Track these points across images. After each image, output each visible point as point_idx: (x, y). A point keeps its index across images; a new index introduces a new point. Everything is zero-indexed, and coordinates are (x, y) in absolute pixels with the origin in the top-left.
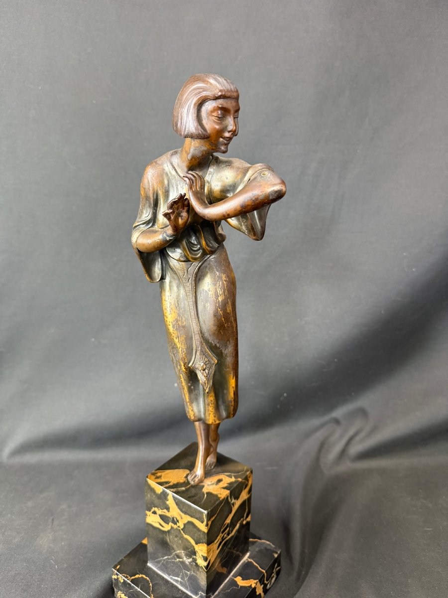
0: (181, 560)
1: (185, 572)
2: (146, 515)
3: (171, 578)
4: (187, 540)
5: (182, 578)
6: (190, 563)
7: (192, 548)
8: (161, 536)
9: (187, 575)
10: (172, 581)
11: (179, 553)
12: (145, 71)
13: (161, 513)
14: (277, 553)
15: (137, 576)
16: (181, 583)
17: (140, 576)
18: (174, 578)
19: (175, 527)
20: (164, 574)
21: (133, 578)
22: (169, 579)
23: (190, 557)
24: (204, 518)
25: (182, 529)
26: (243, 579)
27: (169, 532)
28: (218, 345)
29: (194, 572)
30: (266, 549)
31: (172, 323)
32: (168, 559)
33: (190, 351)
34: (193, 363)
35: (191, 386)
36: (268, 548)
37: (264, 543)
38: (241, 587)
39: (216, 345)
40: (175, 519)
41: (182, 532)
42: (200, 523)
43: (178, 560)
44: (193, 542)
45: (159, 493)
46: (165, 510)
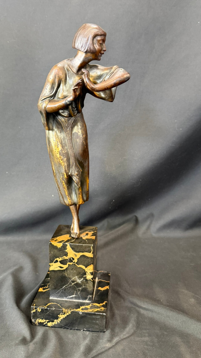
0: (75, 283)
1: (78, 289)
2: (50, 266)
3: (68, 298)
4: (80, 268)
5: (76, 294)
6: (81, 282)
7: (83, 271)
8: (61, 274)
9: (79, 290)
10: (68, 300)
11: (74, 279)
12: (36, 25)
13: (60, 260)
14: (110, 274)
15: (48, 304)
16: (76, 298)
17: (50, 304)
18: (70, 297)
19: (71, 263)
20: (63, 298)
21: (47, 306)
22: (66, 300)
23: (82, 277)
24: (91, 249)
25: (76, 263)
26: (102, 287)
27: (67, 269)
28: (82, 161)
29: (84, 286)
30: (103, 274)
31: (59, 152)
32: (66, 287)
33: (69, 166)
34: (71, 173)
35: (69, 186)
36: (104, 273)
37: (101, 272)
38: (103, 290)
39: (81, 161)
40: (71, 259)
41: (76, 264)
42: (89, 253)
43: (73, 284)
44: (83, 267)
45: (60, 247)
46: (65, 257)
